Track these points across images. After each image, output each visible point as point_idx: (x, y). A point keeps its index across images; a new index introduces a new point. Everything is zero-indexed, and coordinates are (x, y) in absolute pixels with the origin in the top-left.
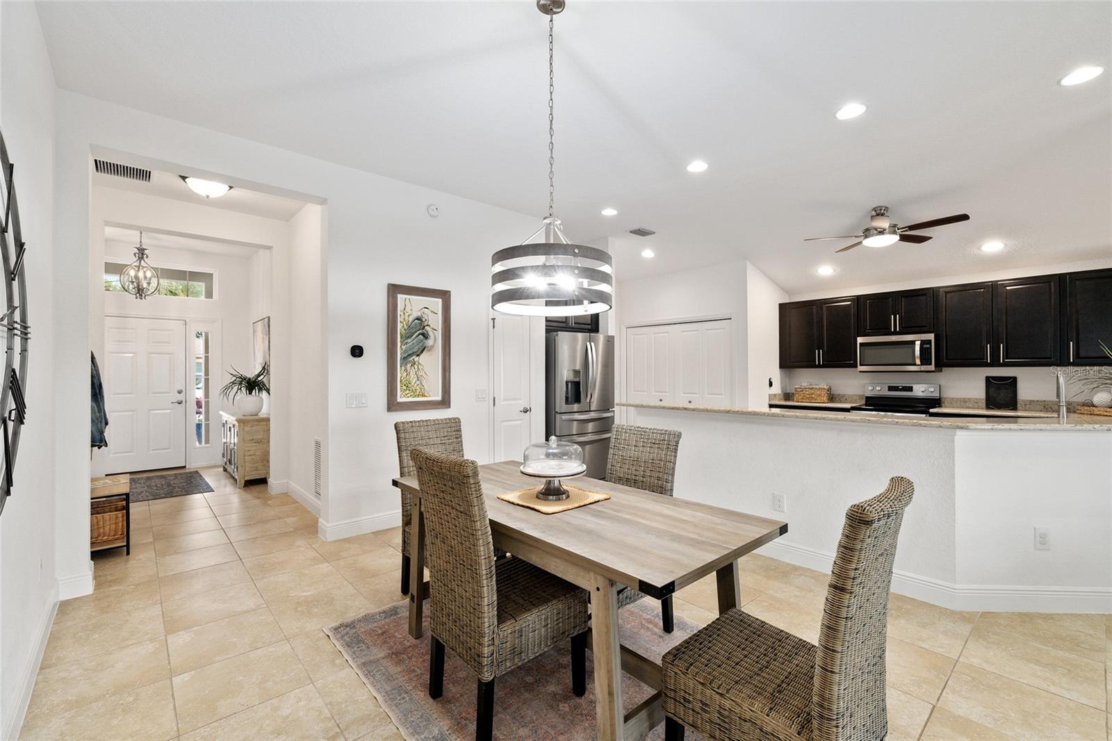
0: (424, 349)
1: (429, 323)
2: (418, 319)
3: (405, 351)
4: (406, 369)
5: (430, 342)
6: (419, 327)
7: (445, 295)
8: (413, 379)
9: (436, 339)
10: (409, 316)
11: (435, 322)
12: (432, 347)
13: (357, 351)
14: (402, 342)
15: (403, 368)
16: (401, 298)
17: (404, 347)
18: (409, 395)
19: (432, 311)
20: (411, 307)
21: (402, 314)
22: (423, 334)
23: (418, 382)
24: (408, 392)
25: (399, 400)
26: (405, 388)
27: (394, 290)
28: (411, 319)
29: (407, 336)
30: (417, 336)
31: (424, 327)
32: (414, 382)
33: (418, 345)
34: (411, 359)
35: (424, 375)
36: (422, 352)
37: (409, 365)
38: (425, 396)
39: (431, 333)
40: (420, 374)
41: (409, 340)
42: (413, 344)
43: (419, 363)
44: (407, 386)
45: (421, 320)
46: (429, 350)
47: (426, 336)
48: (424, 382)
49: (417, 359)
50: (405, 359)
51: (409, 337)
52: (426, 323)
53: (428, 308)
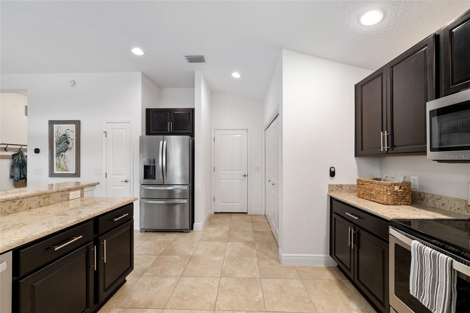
0: (67, 149)
2: (64, 135)
3: (58, 150)
4: (59, 159)
5: (70, 146)
6: (65, 139)
7: (77, 123)
8: (62, 163)
9: (73, 144)
10: (60, 134)
11: (72, 136)
12: (71, 148)
13: (37, 151)
14: (56, 146)
15: (57, 158)
16: (55, 126)
17: (57, 148)
18: (60, 170)
19: (71, 131)
20: (60, 130)
21: (56, 133)
22: (67, 142)
23: (64, 164)
24: (59, 169)
25: (55, 172)
26: (58, 167)
27: (52, 123)
28: (61, 135)
29: (58, 144)
30: (64, 143)
31: (67, 139)
32: (62, 164)
33: (64, 147)
34: (61, 154)
35: (67, 161)
36: (66, 150)
37: (60, 157)
38: (68, 171)
39: (70, 141)
40: (65, 160)
41: (60, 145)
42: (62, 147)
43: (65, 156)
44: (59, 166)
45: (66, 136)
46: (69, 150)
47: (68, 143)
48: (67, 165)
49: (64, 154)
50: (58, 154)
51: (60, 144)
52: (68, 137)
53: (69, 130)
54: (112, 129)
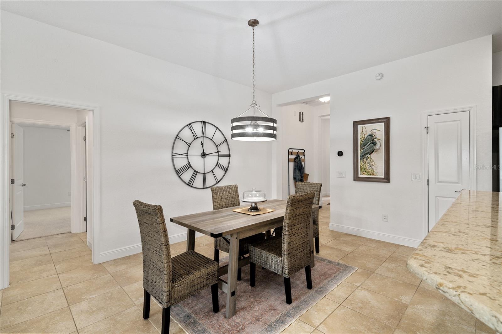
0: (374, 150)
1: (377, 137)
2: (370, 135)
3: (363, 152)
4: (363, 161)
5: (377, 147)
7: (387, 121)
8: (367, 166)
9: (380, 145)
10: (365, 135)
11: (380, 135)
12: (379, 149)
13: (340, 154)
14: (361, 148)
15: (362, 161)
16: (360, 127)
17: (362, 150)
18: (365, 174)
19: (378, 130)
20: (365, 130)
21: (361, 134)
22: (373, 143)
23: (370, 168)
24: (364, 172)
25: (360, 176)
26: (363, 170)
27: (356, 124)
28: (366, 136)
29: (363, 146)
30: (370, 144)
31: (374, 139)
32: (368, 167)
33: (370, 149)
34: (366, 156)
35: (374, 164)
36: (372, 152)
37: (365, 159)
38: (374, 175)
39: (378, 142)
40: (371, 163)
41: (365, 147)
42: (367, 148)
43: (371, 158)
44: (364, 169)
45: (372, 136)
47: (374, 144)
48: (374, 168)
49: (369, 156)
50: (363, 156)
51: (365, 145)
52: (375, 137)
53: (375, 129)
54: (436, 123)
